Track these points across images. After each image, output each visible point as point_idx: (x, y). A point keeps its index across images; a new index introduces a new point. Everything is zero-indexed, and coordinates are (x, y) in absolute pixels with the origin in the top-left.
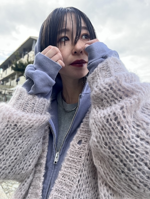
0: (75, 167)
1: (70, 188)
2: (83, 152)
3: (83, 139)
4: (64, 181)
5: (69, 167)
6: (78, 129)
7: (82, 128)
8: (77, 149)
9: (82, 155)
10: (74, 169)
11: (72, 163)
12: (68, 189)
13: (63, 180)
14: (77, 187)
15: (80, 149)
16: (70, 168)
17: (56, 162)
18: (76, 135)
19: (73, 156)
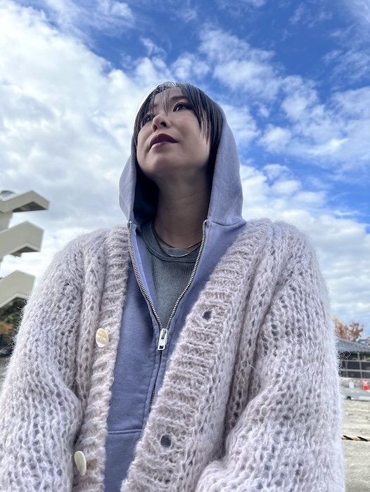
0: (202, 362)
1: (191, 402)
2: (216, 333)
3: (213, 309)
4: (179, 390)
5: (186, 363)
6: (201, 292)
7: (210, 289)
8: (203, 328)
9: (214, 340)
10: (198, 367)
11: (193, 355)
12: (188, 405)
13: (175, 388)
14: (207, 400)
15: (210, 328)
16: (190, 363)
17: (161, 347)
18: (199, 302)
19: (195, 342)
